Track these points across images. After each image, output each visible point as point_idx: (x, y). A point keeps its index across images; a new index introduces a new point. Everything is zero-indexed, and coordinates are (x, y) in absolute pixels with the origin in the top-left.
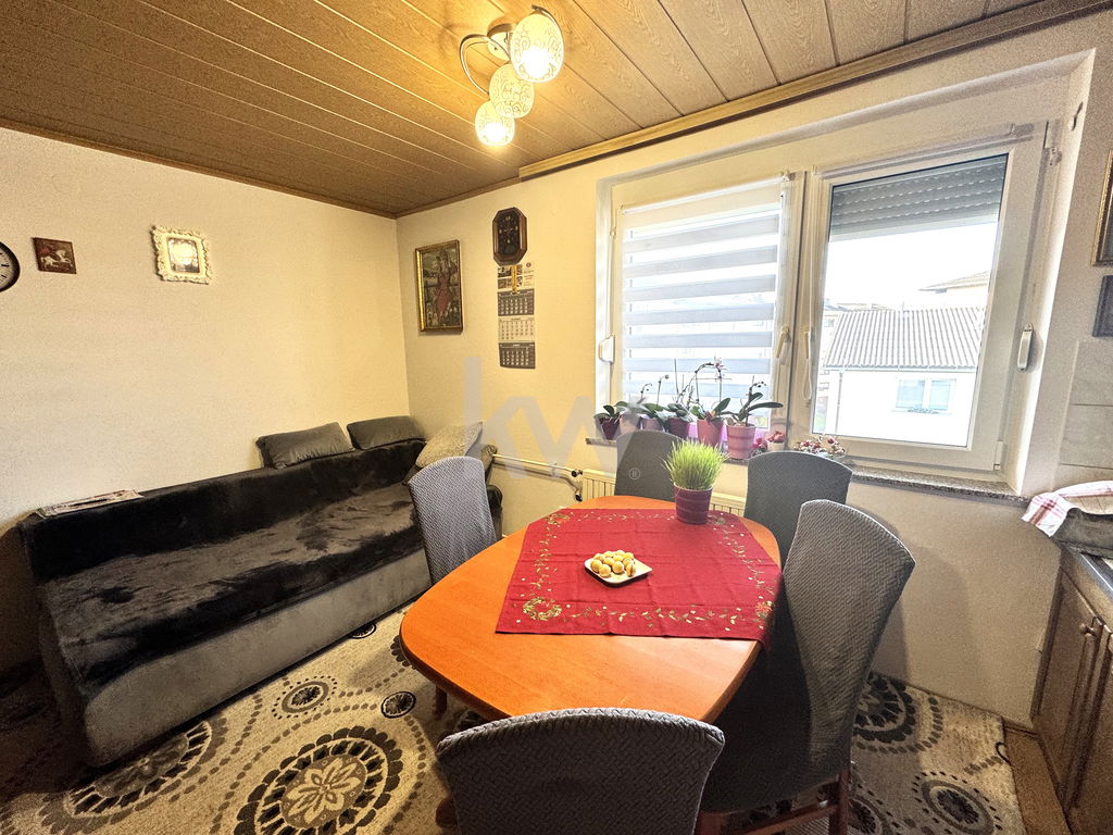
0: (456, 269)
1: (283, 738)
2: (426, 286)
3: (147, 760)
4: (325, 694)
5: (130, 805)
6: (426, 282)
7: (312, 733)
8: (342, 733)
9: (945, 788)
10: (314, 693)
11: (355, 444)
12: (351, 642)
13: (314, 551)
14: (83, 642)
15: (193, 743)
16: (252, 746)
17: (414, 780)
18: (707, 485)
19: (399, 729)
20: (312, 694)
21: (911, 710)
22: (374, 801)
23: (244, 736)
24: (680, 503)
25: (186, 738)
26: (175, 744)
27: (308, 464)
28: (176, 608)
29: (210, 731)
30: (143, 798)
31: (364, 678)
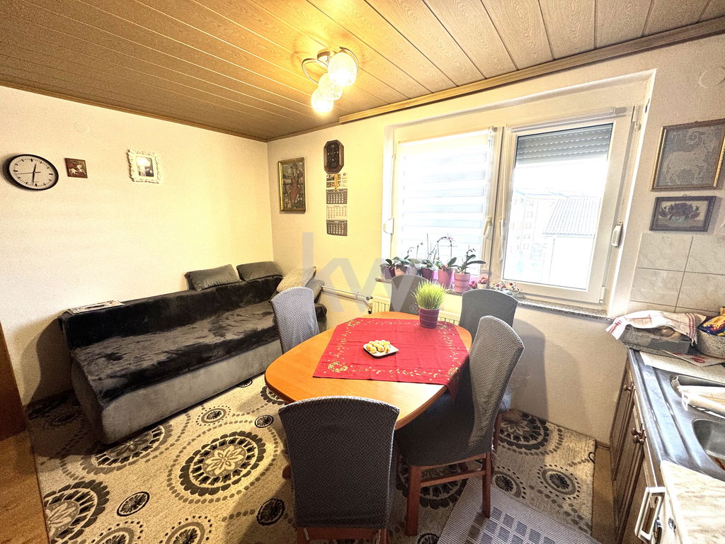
0: (302, 175)
1: (202, 435)
2: (285, 184)
3: (132, 443)
4: (225, 414)
5: (125, 463)
6: (284, 182)
7: (218, 433)
8: (234, 434)
9: (555, 473)
10: (218, 414)
11: (241, 277)
12: (238, 389)
13: (218, 337)
14: (100, 379)
15: (155, 436)
16: (186, 438)
17: (272, 457)
18: (436, 306)
19: (264, 433)
20: (217, 415)
21: (546, 435)
22: (251, 466)
23: (182, 433)
24: (421, 317)
25: (151, 433)
26: (147, 435)
27: (214, 288)
28: (146, 364)
29: (163, 430)
30: (131, 460)
31: (245, 408)
